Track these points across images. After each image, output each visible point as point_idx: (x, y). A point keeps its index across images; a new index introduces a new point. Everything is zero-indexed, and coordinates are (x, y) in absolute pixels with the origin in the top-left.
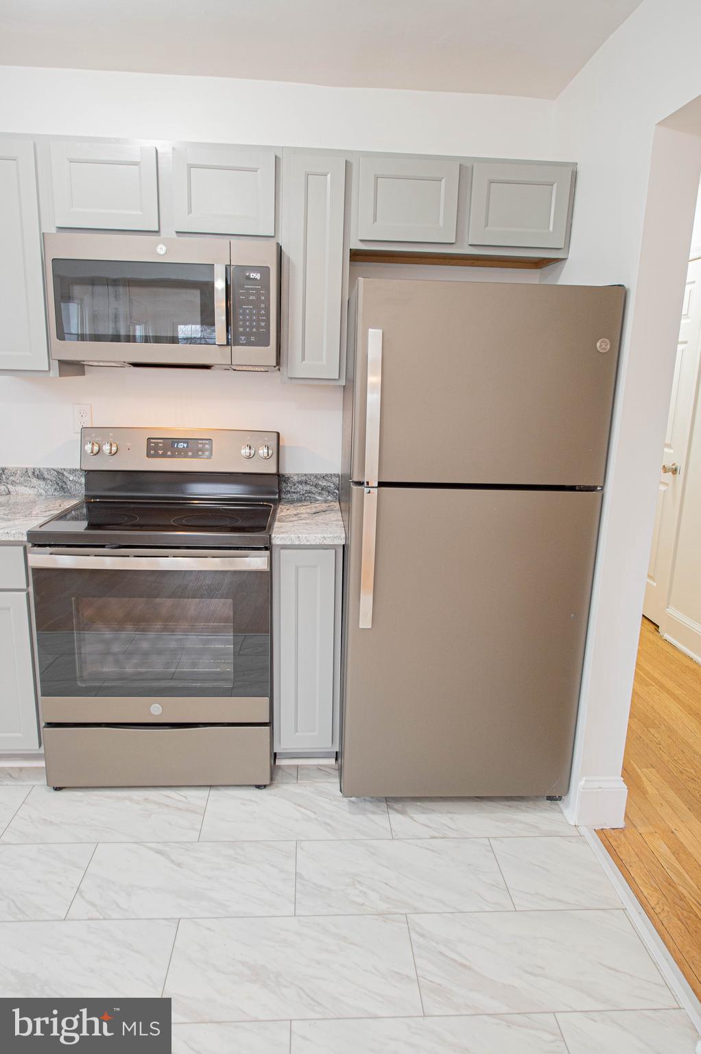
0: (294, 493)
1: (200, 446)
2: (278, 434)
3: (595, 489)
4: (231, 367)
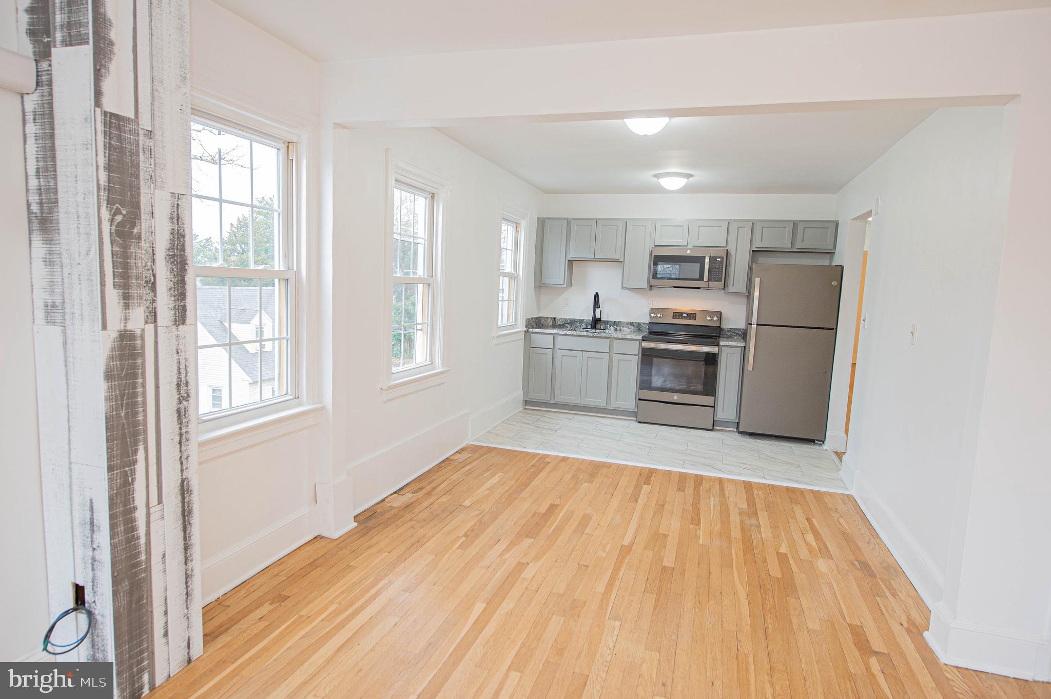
0: (726, 334)
1: (692, 316)
2: (721, 313)
3: (834, 329)
4: (707, 288)
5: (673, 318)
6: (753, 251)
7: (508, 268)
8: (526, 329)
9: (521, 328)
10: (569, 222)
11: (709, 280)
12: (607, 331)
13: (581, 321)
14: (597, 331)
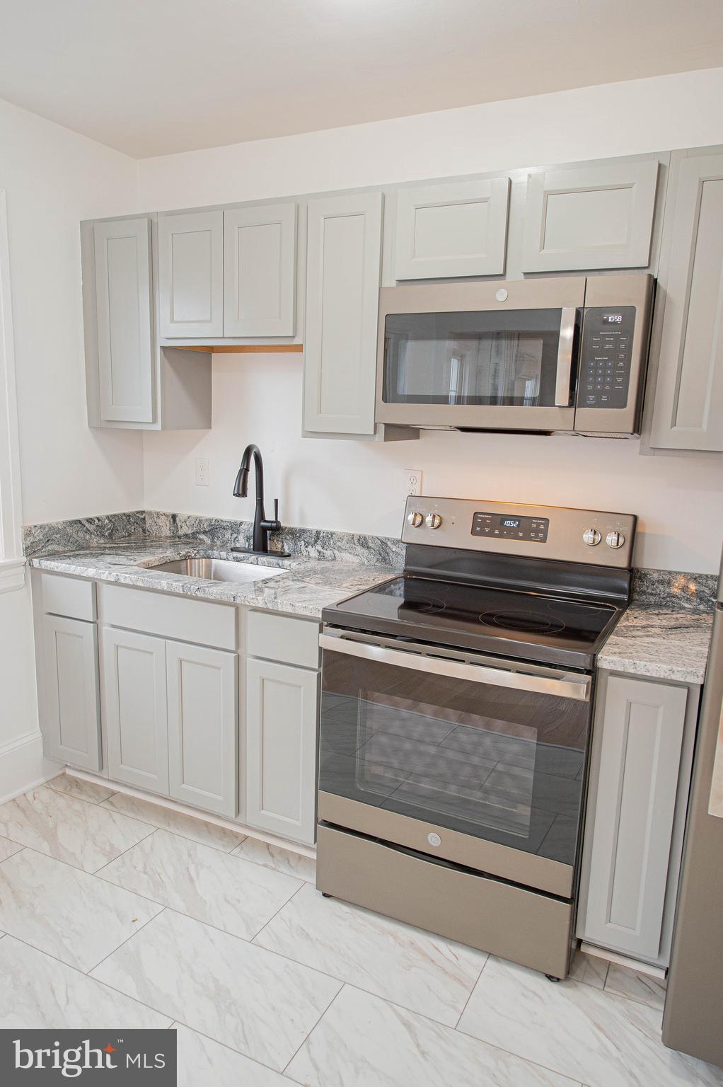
0: (652, 594)
1: (534, 526)
2: (635, 518)
4: (570, 432)
5: (474, 532)
8: (25, 560)
9: (15, 555)
10: (154, 224)
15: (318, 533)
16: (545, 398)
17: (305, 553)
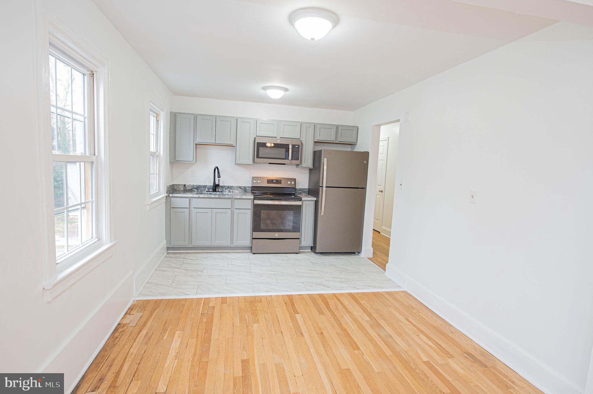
0: (298, 192)
1: (279, 181)
2: (296, 179)
3: (364, 188)
4: (291, 164)
5: (268, 183)
6: (315, 142)
7: (152, 149)
8: (167, 194)
9: (164, 195)
10: (196, 117)
11: (292, 159)
12: (225, 193)
13: (205, 187)
14: (217, 193)
15: (229, 186)
16: (286, 158)
17: (225, 191)
